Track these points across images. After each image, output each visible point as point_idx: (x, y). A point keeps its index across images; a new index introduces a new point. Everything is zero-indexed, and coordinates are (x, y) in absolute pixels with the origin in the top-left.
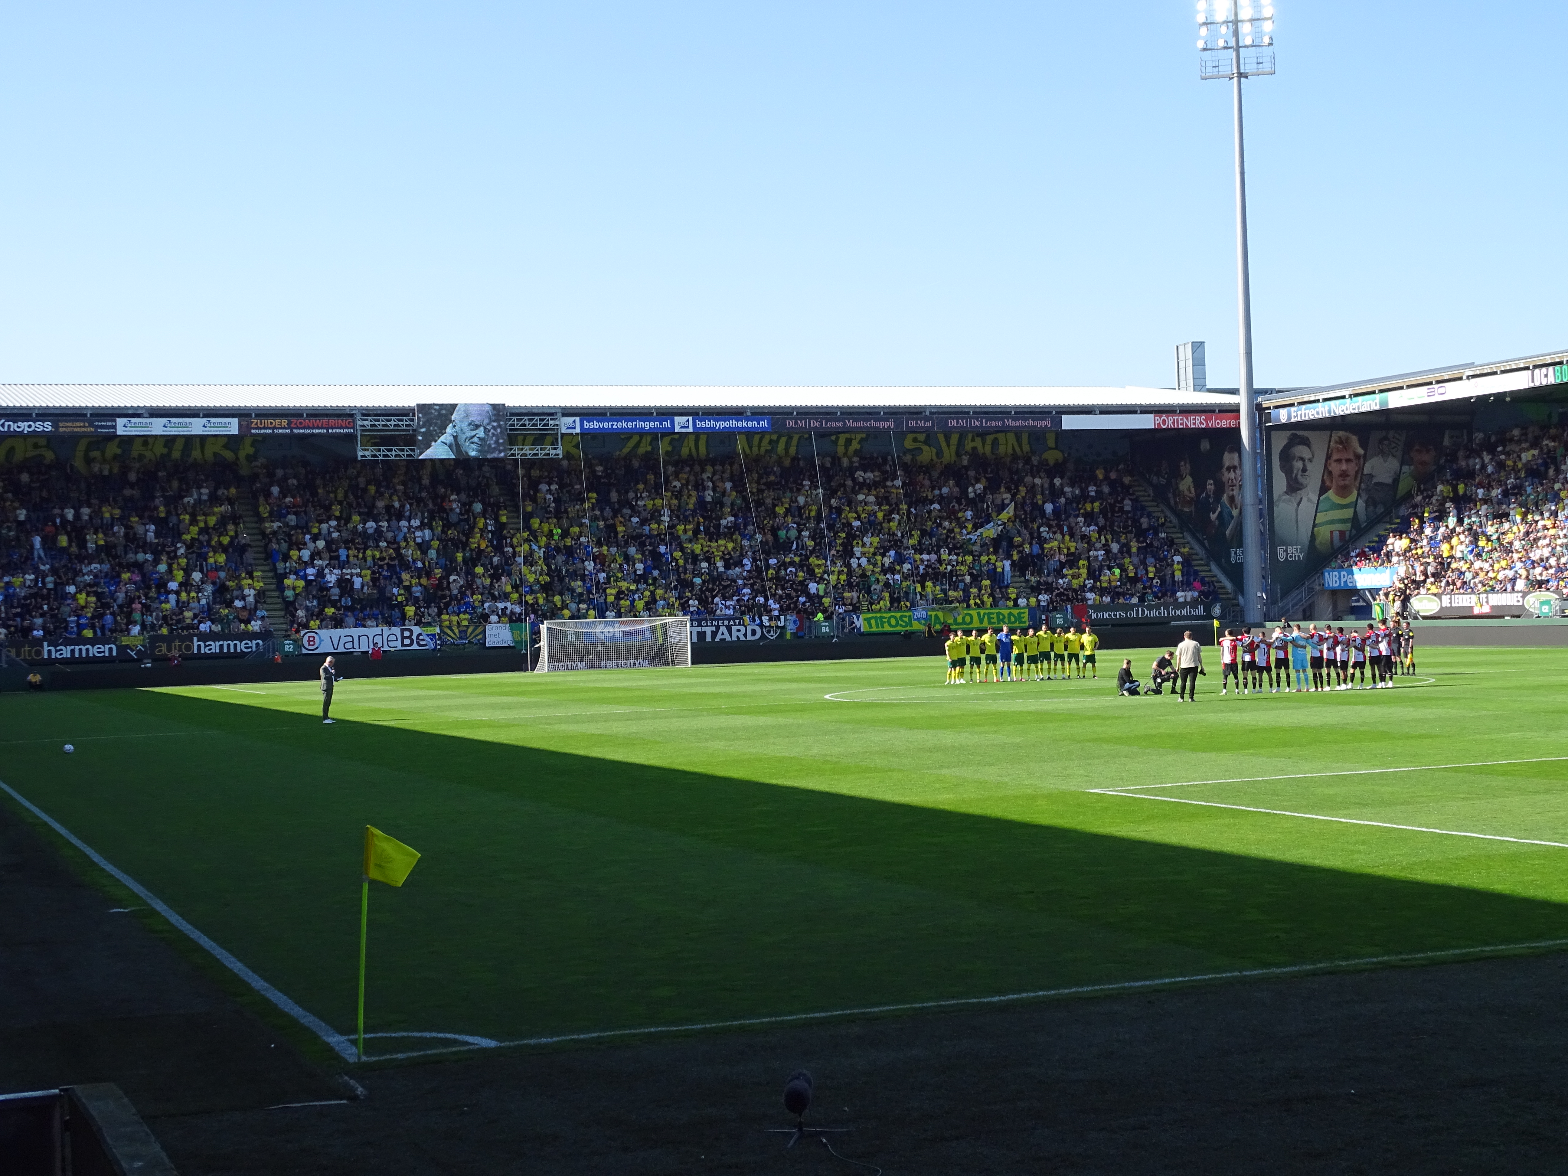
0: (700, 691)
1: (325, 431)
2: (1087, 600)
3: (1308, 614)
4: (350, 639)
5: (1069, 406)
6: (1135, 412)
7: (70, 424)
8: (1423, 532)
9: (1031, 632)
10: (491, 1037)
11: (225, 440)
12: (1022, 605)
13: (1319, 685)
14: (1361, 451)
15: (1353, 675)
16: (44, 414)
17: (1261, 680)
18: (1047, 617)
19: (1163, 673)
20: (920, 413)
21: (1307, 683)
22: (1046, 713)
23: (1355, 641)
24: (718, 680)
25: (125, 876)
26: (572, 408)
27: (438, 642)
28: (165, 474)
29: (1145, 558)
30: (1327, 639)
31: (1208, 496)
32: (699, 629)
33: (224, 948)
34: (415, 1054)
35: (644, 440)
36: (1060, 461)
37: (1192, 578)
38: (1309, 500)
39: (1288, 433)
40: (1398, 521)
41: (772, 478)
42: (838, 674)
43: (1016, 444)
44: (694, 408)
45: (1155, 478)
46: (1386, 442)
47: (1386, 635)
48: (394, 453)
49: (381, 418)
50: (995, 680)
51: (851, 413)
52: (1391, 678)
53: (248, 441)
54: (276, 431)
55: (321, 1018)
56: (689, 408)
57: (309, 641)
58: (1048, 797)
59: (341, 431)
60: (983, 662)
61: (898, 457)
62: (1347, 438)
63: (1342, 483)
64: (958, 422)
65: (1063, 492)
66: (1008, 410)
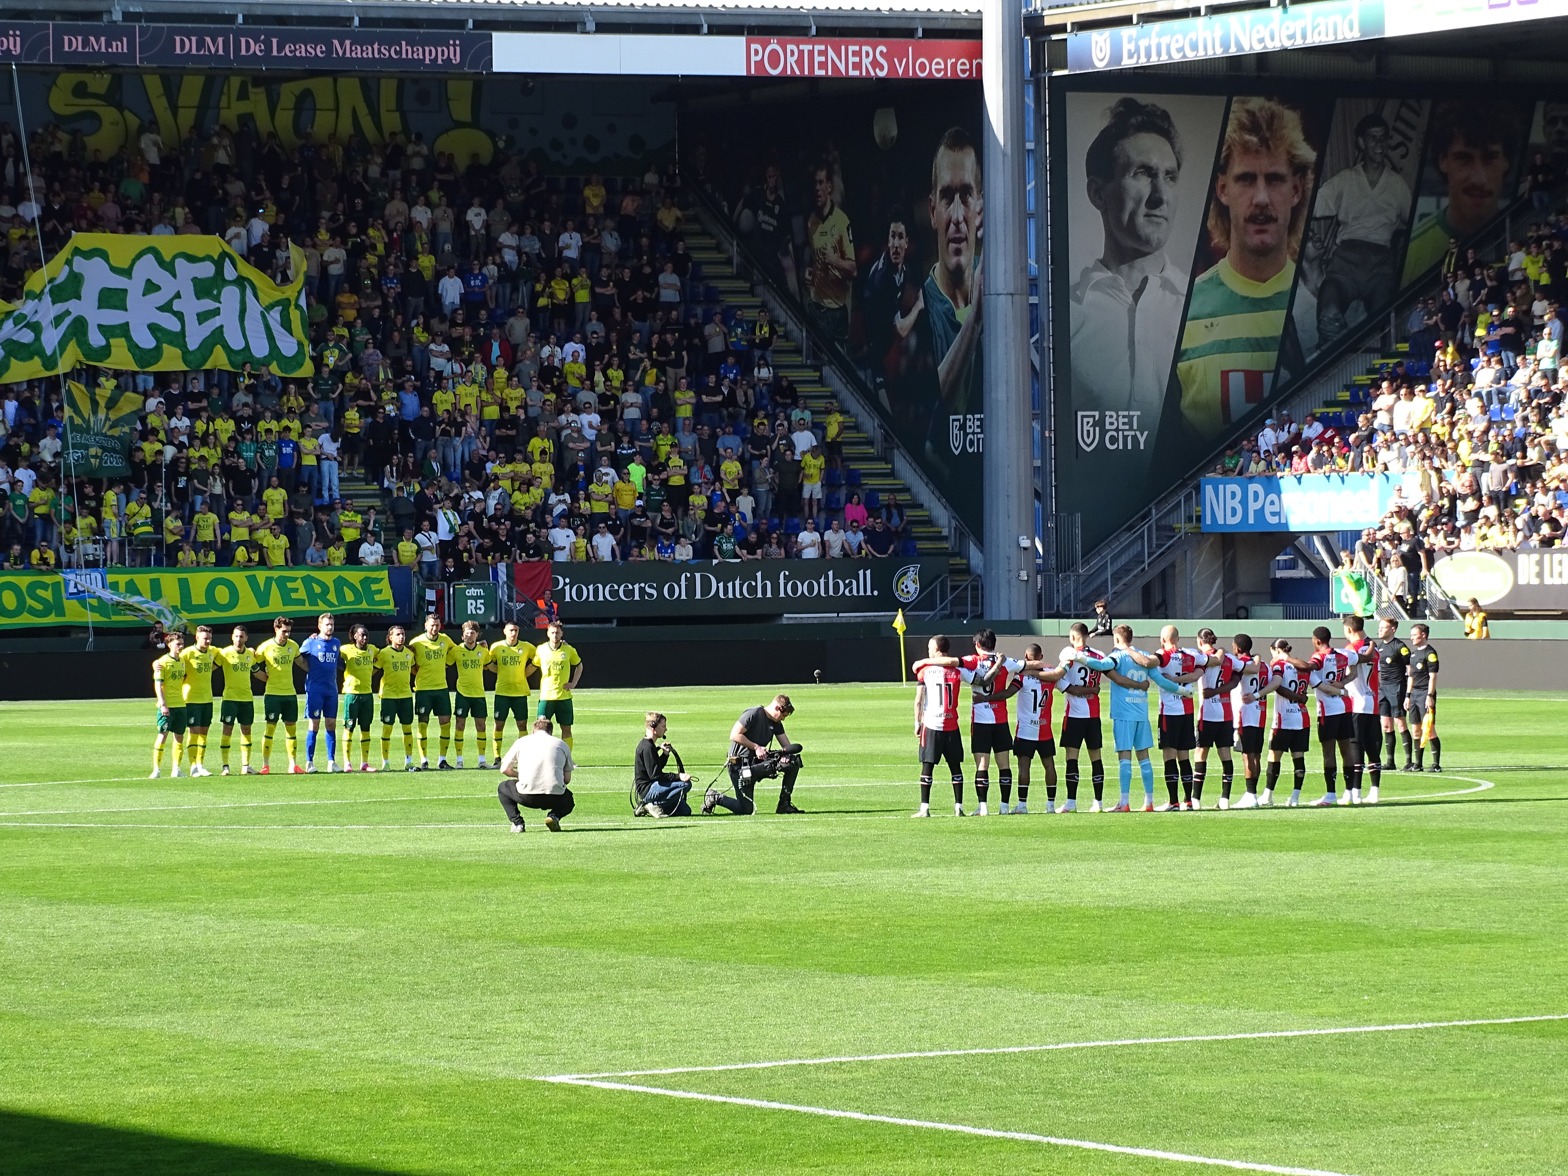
2: (552, 550)
3: (1157, 598)
5: (512, 8)
6: (693, 29)
8: (1471, 381)
9: (396, 635)
12: (371, 560)
13: (1181, 794)
14: (1308, 154)
15: (1275, 767)
17: (1024, 780)
18: (440, 595)
19: (760, 752)
20: (95, 15)
21: (1149, 790)
22: (431, 861)
23: (1281, 673)
29: (714, 437)
30: (1205, 667)
31: (891, 268)
36: (486, 157)
37: (842, 494)
38: (1166, 285)
39: (1113, 99)
40: (1404, 347)
43: (363, 111)
45: (747, 213)
46: (1377, 131)
47: (1363, 659)
50: (291, 770)
52: (1376, 779)
60: (259, 717)
61: (32, 136)
62: (1272, 117)
63: (1255, 240)
64: (201, 44)
65: (492, 247)
66: (343, 14)
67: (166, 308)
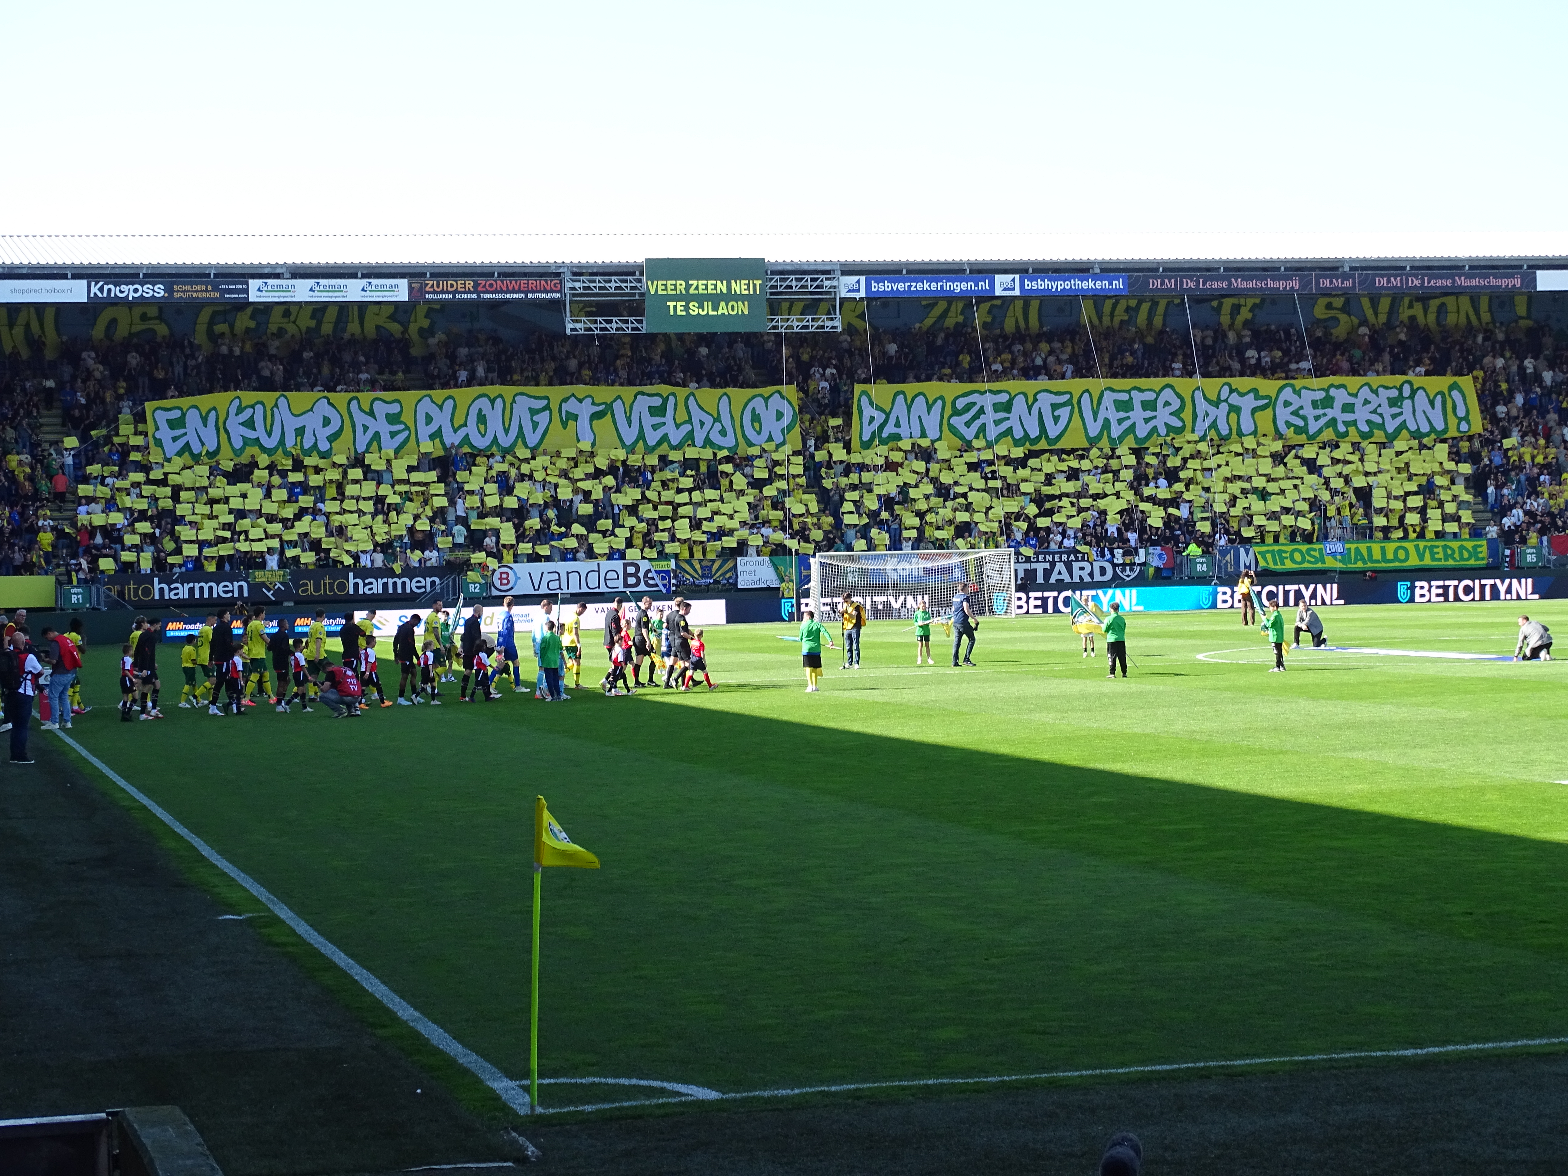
0: (1026, 649)
1: (523, 296)
4: (556, 576)
5: (1547, 259)
7: (188, 288)
10: (709, 1085)
11: (391, 309)
16: (154, 275)
18: (1514, 553)
20: (1336, 269)
24: (1051, 634)
25: (242, 875)
26: (854, 263)
27: (673, 581)
28: (312, 354)
32: (1027, 566)
33: (364, 967)
34: (607, 1106)
35: (953, 308)
41: (1130, 359)
42: (1217, 628)
43: (1471, 313)
44: (1022, 263)
48: (614, 326)
49: (598, 278)
51: (1239, 269)
53: (421, 310)
54: (458, 296)
55: (484, 1055)
56: (1014, 263)
57: (501, 579)
58: (1501, 789)
59: (544, 296)
61: (1307, 330)
64: (1389, 281)
65: (1538, 378)
66: (1460, 264)
67: (1374, 412)
